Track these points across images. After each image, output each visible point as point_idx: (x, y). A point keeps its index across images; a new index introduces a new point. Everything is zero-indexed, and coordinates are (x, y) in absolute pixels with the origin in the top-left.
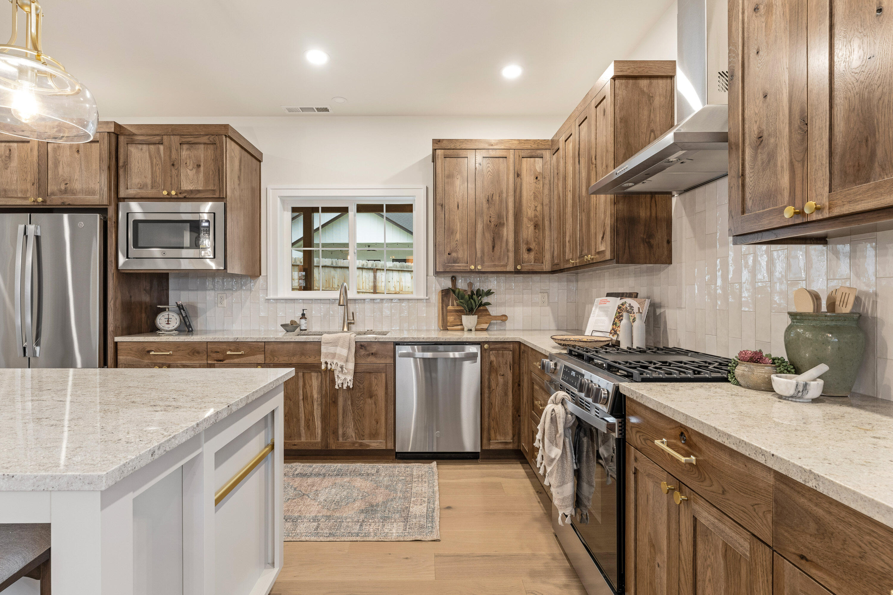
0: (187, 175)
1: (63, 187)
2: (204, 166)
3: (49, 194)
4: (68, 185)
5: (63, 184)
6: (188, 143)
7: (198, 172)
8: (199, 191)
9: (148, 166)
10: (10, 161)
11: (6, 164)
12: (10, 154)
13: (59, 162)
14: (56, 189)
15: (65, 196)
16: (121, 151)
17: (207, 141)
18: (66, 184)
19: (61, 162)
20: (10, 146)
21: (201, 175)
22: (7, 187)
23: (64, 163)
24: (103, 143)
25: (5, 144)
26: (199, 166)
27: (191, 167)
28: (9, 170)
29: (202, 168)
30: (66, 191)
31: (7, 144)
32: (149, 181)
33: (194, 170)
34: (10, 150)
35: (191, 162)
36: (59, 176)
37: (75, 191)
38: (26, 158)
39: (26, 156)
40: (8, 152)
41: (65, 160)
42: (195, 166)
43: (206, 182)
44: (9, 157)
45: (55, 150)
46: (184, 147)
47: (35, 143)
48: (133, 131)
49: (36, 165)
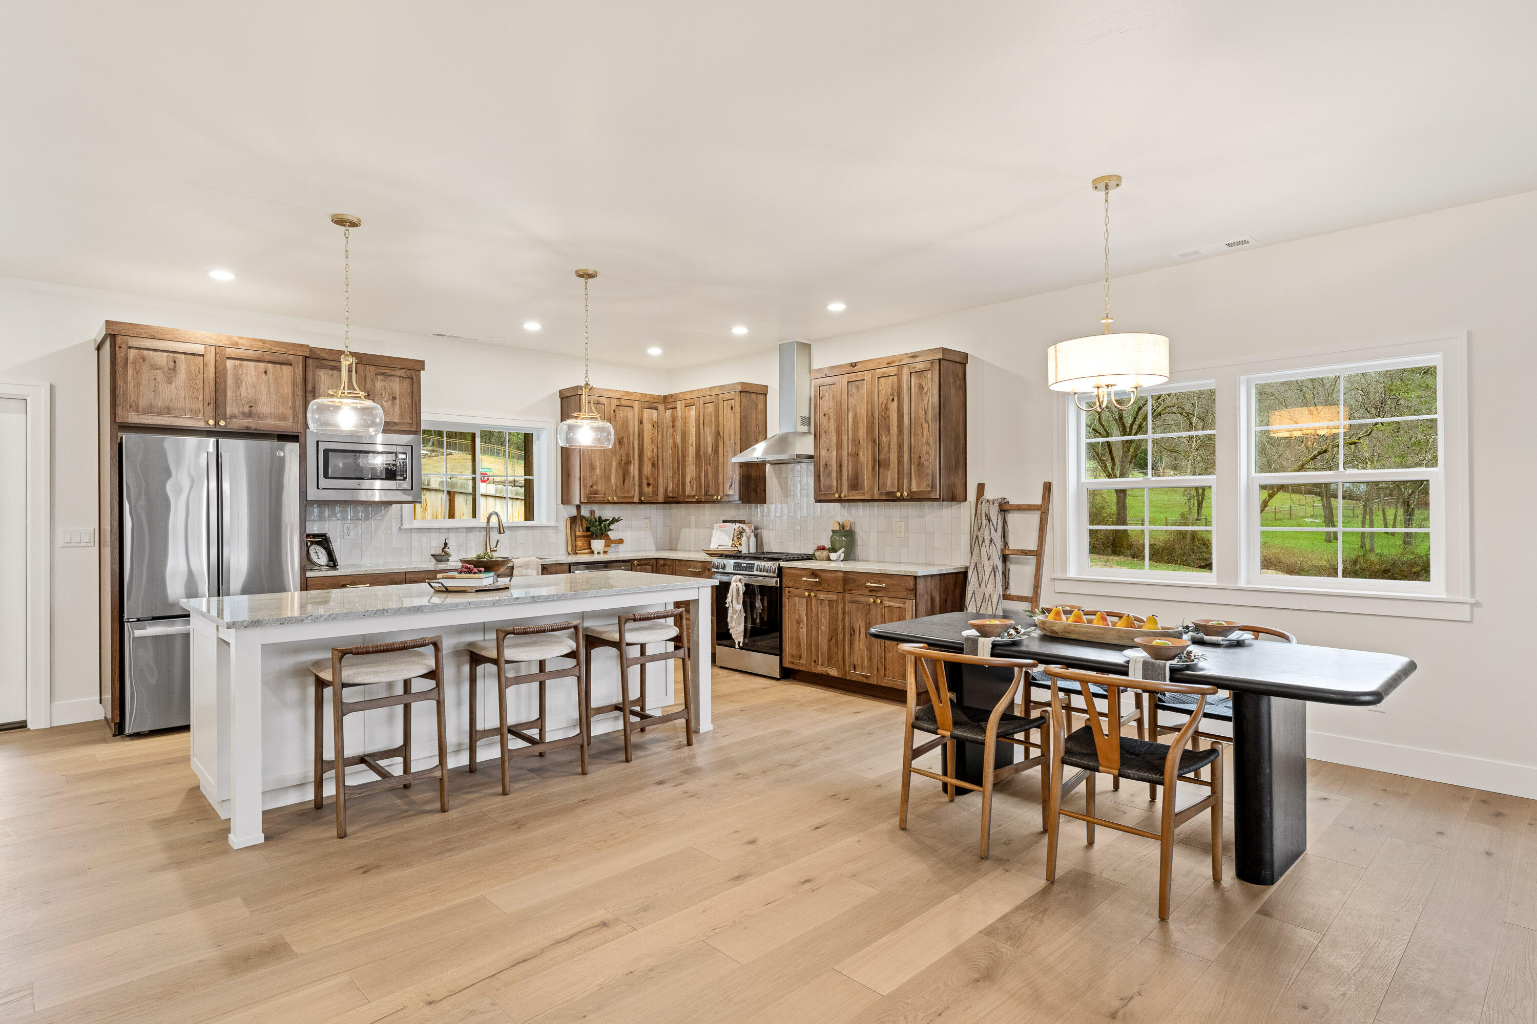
0: (382, 407)
1: (246, 409)
2: (400, 399)
3: (228, 416)
4: (252, 408)
5: (247, 406)
6: (384, 374)
7: (393, 404)
8: (395, 424)
10: (175, 375)
11: (169, 378)
12: (175, 367)
13: (241, 382)
14: (237, 411)
15: (250, 420)
16: (310, 374)
17: (404, 375)
18: (251, 407)
19: (244, 382)
20: (176, 358)
21: (397, 408)
22: (171, 405)
23: (247, 383)
24: (298, 367)
25: (168, 354)
26: (394, 398)
27: (386, 399)
28: (173, 385)
29: (397, 401)
30: (250, 415)
31: (171, 355)
33: (390, 402)
34: (175, 362)
35: (387, 394)
36: (242, 397)
37: (261, 415)
38: (197, 373)
39: (197, 370)
40: (172, 364)
41: (249, 379)
42: (391, 398)
43: (402, 414)
44: (174, 369)
45: (235, 368)
46: (380, 377)
47: (211, 357)
48: (324, 355)
49: (212, 383)
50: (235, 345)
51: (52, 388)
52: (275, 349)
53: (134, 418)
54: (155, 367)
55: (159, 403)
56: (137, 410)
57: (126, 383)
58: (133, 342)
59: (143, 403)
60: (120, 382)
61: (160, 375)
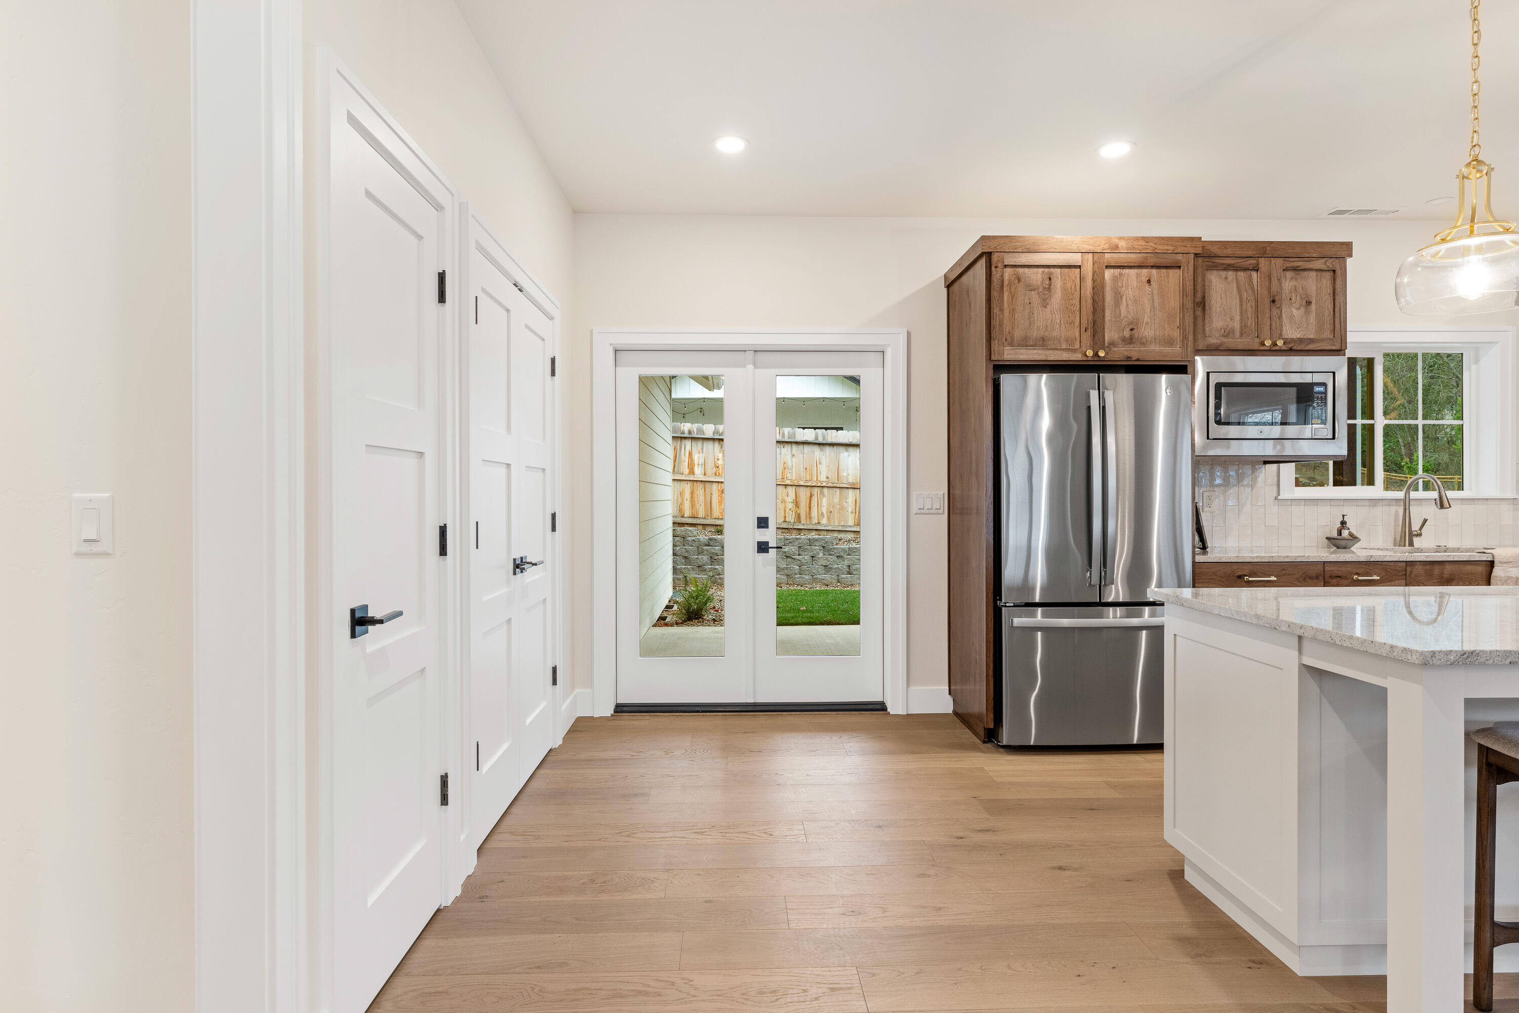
0: (1292, 317)
1: (1127, 333)
2: (1316, 303)
3: (1106, 344)
4: (1134, 331)
5: (1128, 329)
6: (1295, 269)
7: (1307, 312)
8: (1312, 341)
9: (1236, 302)
10: (1050, 296)
11: (1044, 300)
12: (1050, 285)
13: (1121, 297)
14: (1116, 337)
15: (1131, 347)
16: (1201, 279)
17: (1324, 267)
18: (1132, 330)
19: (1124, 297)
20: (1050, 273)
21: (1312, 318)
22: (1046, 334)
23: (1128, 299)
24: (1188, 269)
25: (1043, 269)
26: (1309, 303)
27: (1297, 305)
28: (1048, 309)
29: (1313, 306)
30: (1130, 340)
31: (1046, 270)
32: (1237, 325)
33: (1303, 309)
34: (1050, 279)
35: (1298, 297)
36: (1122, 318)
37: (1144, 340)
38: (1073, 290)
39: (1073, 287)
40: (1047, 282)
41: (1130, 293)
42: (1304, 303)
43: (1320, 327)
44: (1049, 289)
45: (1115, 279)
46: (1289, 274)
47: (1088, 269)
48: (1215, 250)
49: (1090, 302)
50: (1115, 248)
51: (909, 334)
52: (1161, 248)
53: (1010, 354)
54: (1030, 288)
55: (1035, 334)
56: (1011, 344)
57: (1002, 310)
58: (1010, 260)
59: (1018, 334)
60: (996, 311)
61: (1034, 296)
